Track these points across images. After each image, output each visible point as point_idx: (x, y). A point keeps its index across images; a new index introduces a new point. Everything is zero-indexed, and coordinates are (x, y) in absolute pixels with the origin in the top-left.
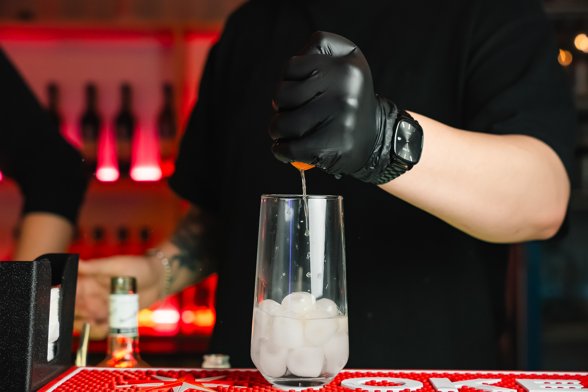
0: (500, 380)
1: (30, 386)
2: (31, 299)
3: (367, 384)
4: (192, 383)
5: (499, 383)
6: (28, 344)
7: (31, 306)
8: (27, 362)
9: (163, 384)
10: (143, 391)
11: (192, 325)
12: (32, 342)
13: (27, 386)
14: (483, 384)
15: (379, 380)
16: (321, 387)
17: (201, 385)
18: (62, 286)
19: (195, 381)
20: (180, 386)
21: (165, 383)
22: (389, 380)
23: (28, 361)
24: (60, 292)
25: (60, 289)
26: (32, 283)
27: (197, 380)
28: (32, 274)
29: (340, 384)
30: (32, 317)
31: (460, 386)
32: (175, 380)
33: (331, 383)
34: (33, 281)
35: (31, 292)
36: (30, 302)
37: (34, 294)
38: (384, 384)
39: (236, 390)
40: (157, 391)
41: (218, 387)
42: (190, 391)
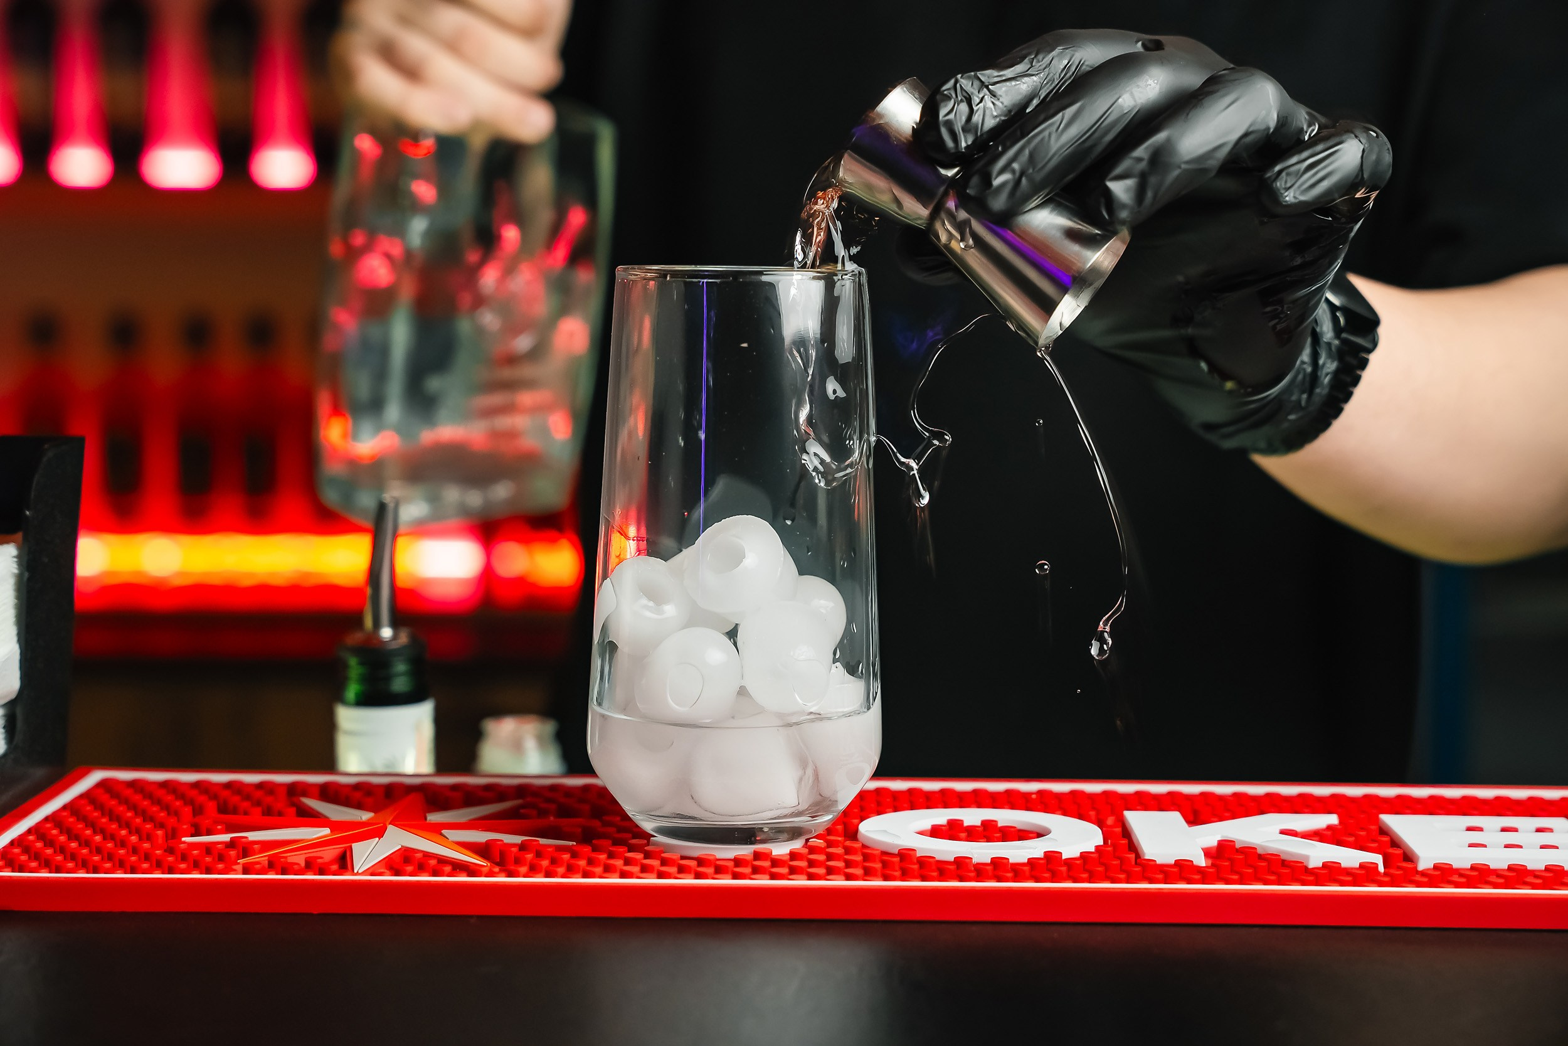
0: (1333, 819)
3: (936, 832)
4: (412, 830)
5: (1330, 828)
9: (326, 831)
10: (262, 857)
14: (1283, 832)
15: (972, 817)
16: (797, 845)
17: (441, 834)
18: (26, 539)
19: (426, 819)
20: (377, 839)
21: (335, 826)
22: (1005, 817)
24: (19, 557)
25: (19, 548)
27: (433, 818)
29: (853, 834)
31: (1212, 842)
32: (365, 816)
33: (830, 831)
38: (988, 832)
39: (540, 853)
40: (299, 859)
41: (489, 844)
42: (403, 860)
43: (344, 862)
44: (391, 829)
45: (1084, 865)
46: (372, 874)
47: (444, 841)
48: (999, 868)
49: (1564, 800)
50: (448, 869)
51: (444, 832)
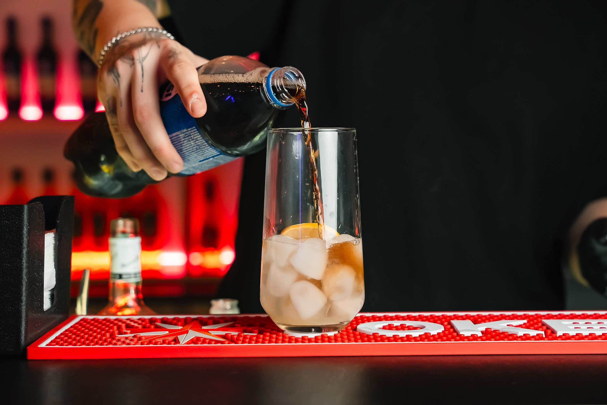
0: (525, 321)
1: (26, 337)
2: (23, 245)
3: (384, 328)
4: (198, 331)
5: (524, 324)
6: (22, 293)
7: (23, 253)
9: (168, 332)
10: (146, 340)
11: (200, 267)
12: (26, 291)
13: (23, 338)
14: (508, 325)
15: (397, 323)
16: (336, 333)
17: (208, 332)
18: (57, 231)
19: (202, 328)
20: (186, 334)
21: (170, 331)
22: (408, 323)
23: (22, 312)
24: (55, 237)
25: (55, 234)
26: (24, 228)
27: (204, 328)
29: (355, 329)
30: (25, 265)
31: (483, 329)
32: (180, 328)
33: (347, 328)
34: (25, 226)
35: (22, 238)
36: (22, 248)
37: (26, 240)
38: (403, 327)
39: (245, 337)
40: (161, 340)
41: (226, 334)
42: (196, 340)
43: (176, 341)
44: (190, 331)
45: (439, 337)
46: (187, 344)
47: (210, 334)
49: (606, 314)
50: (213, 342)
51: (209, 331)
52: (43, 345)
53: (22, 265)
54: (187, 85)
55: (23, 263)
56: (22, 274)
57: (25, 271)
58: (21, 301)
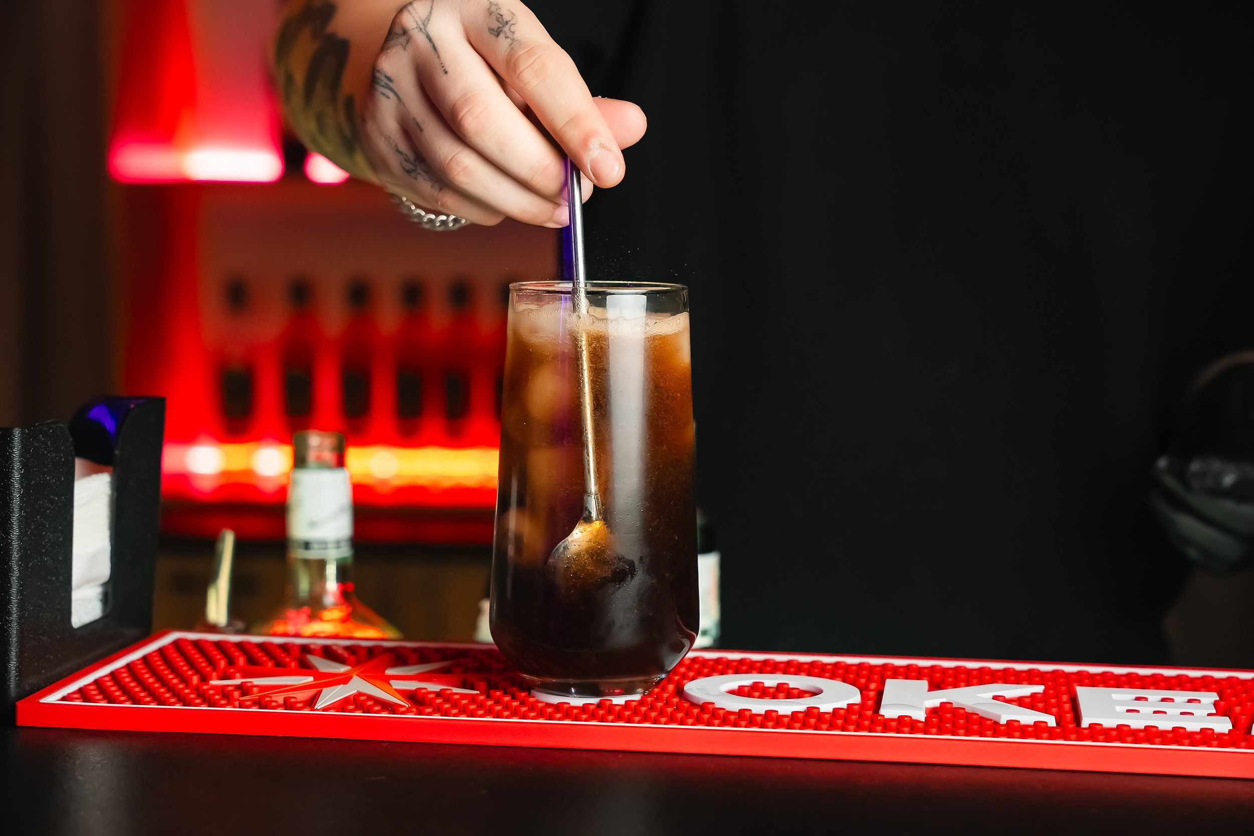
1: (18, 685)
2: (12, 506)
3: (740, 692)
6: (9, 597)
7: (11, 521)
8: (8, 635)
9: (313, 679)
12: (18, 594)
13: (12, 685)
14: (995, 698)
15: (770, 681)
19: (383, 672)
20: (342, 686)
23: (9, 632)
24: (109, 482)
25: (110, 476)
26: (12, 473)
27: (390, 671)
28: (11, 454)
30: (15, 544)
32: (344, 669)
34: (15, 470)
35: (10, 492)
36: (10, 511)
37: (17, 496)
39: (448, 698)
41: (417, 691)
42: (357, 701)
44: (356, 679)
45: (831, 718)
47: (388, 689)
48: (769, 717)
50: (379, 708)
51: (392, 682)
52: (53, 698)
53: (10, 544)
54: (567, 120)
55: (12, 540)
56: (10, 560)
57: (15, 556)
58: (9, 614)
